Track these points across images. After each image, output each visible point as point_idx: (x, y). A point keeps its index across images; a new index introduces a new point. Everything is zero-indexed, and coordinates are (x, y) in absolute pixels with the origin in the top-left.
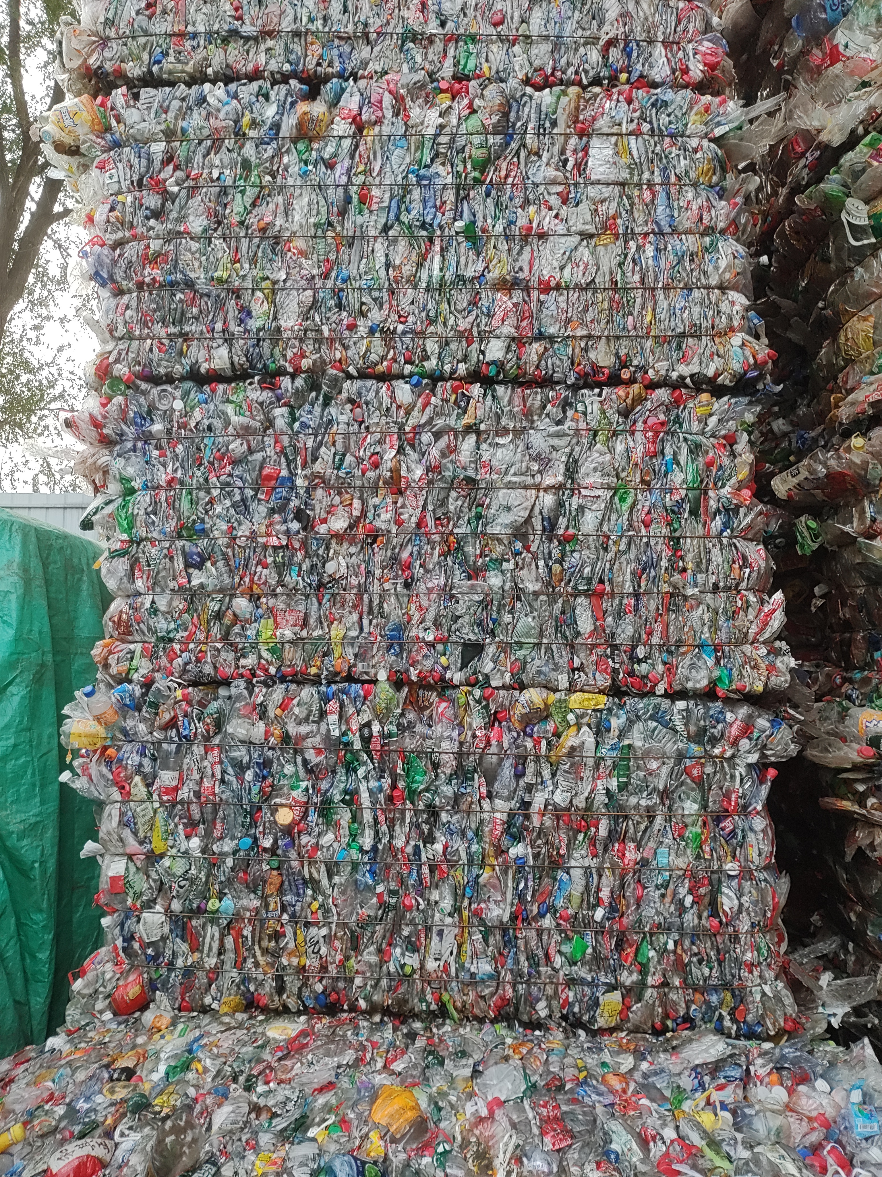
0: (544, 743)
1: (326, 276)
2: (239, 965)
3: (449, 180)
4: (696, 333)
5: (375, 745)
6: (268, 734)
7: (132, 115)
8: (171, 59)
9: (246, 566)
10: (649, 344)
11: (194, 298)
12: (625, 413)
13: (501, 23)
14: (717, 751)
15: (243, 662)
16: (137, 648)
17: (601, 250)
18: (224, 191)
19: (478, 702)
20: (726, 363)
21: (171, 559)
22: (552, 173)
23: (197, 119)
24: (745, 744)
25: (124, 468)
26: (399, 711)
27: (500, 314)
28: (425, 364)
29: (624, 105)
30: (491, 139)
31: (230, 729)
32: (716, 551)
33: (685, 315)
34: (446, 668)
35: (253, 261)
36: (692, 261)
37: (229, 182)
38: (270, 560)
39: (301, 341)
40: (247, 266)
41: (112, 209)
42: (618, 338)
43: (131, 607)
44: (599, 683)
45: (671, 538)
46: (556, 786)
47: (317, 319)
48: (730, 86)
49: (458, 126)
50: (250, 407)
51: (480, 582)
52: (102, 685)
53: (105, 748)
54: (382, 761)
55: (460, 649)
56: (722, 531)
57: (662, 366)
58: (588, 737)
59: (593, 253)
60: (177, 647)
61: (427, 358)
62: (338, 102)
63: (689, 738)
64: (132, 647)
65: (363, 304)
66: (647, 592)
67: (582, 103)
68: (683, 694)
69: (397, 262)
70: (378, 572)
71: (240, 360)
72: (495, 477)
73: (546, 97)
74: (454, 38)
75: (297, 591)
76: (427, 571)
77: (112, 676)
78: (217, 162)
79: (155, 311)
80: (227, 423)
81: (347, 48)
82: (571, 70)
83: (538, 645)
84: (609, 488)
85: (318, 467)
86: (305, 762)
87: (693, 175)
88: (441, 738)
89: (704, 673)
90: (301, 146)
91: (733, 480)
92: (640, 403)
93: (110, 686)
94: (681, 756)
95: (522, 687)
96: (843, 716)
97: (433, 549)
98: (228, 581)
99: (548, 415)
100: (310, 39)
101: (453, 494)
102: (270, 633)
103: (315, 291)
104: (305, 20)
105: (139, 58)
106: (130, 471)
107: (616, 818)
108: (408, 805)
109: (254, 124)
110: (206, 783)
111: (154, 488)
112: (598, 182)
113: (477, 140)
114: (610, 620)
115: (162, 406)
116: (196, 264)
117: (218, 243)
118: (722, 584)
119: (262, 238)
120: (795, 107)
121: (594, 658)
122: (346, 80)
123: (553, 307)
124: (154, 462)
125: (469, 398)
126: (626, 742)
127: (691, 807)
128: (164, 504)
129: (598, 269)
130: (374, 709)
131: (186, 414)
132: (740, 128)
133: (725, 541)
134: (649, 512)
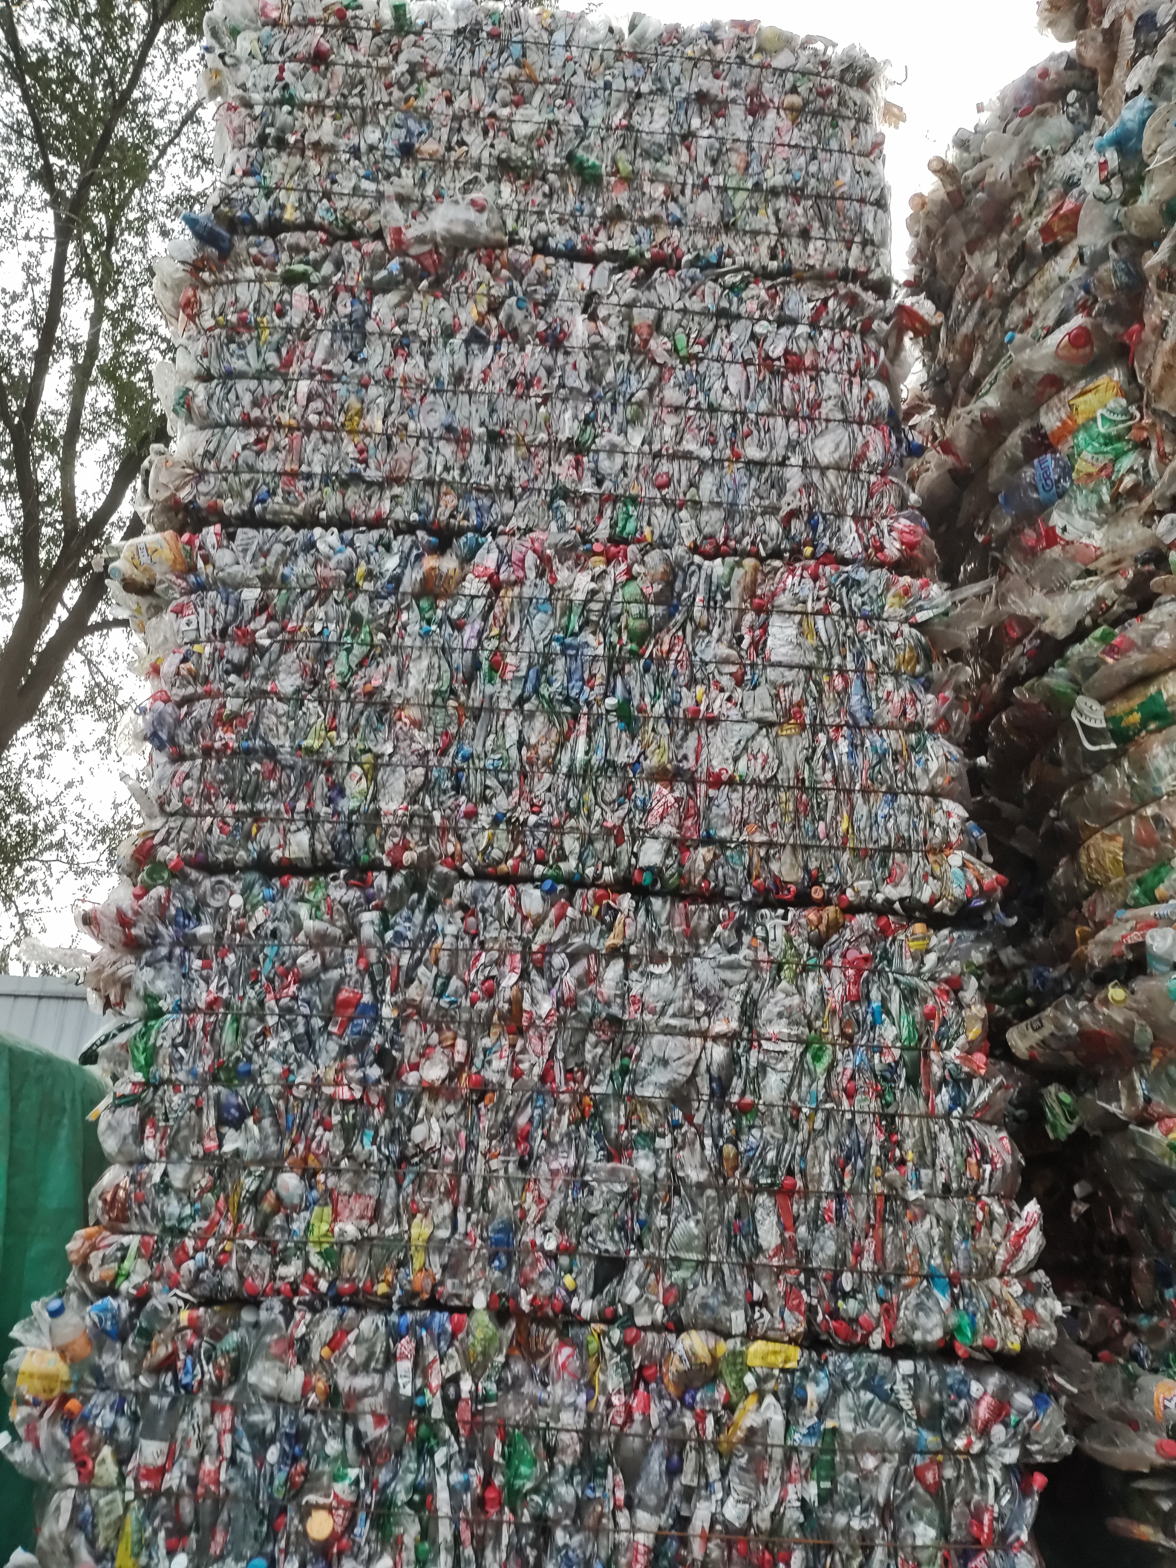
0: (710, 1421)
1: (444, 752)
3: (600, 651)
4: (904, 846)
5: (464, 1413)
6: (307, 1387)
7: (223, 557)
8: (279, 499)
9: (302, 1127)
10: (846, 857)
11: (273, 771)
12: (818, 943)
13: (667, 485)
14: (960, 1443)
15: (282, 1271)
16: (132, 1241)
17: (783, 742)
18: (326, 648)
19: (616, 1349)
20: (944, 887)
21: (199, 1112)
22: (724, 650)
23: (302, 566)
24: (998, 1432)
25: (153, 982)
26: (501, 1359)
27: (658, 810)
28: (562, 865)
29: (808, 582)
30: (652, 610)
31: (252, 1377)
32: (944, 1138)
33: (890, 825)
34: (572, 1293)
35: (353, 730)
36: (895, 761)
37: (333, 637)
38: (335, 1119)
39: (405, 828)
40: (345, 735)
41: (185, 660)
42: (806, 847)
43: (133, 1180)
44: (790, 1327)
45: (883, 1116)
46: (727, 1491)
47: (428, 803)
48: (931, 565)
49: (613, 593)
50: (330, 910)
51: (624, 1166)
52: (73, 1298)
53: (65, 1398)
54: (471, 1439)
55: (592, 1264)
56: (951, 1110)
57: (864, 886)
58: (773, 1412)
59: (774, 744)
60: (190, 1243)
61: (564, 857)
62: (473, 556)
63: (919, 1422)
64: (125, 1240)
65: (487, 787)
66: (854, 1192)
67: (760, 577)
68: (907, 1350)
69: (533, 741)
70: (483, 1144)
71: (324, 848)
72: (648, 1017)
73: (718, 568)
74: (614, 499)
75: (369, 1165)
76: (551, 1145)
77: (90, 1285)
78: (321, 615)
79: (222, 782)
80: (298, 927)
81: (486, 502)
82: (747, 540)
83: (702, 1265)
84: (799, 1040)
85: (413, 992)
86: (358, 1436)
87: (892, 663)
88: (560, 1407)
89: (936, 1318)
90: (424, 603)
91: (962, 1040)
92: (837, 931)
93: (85, 1300)
94: (908, 1449)
95: (680, 1328)
96: (1130, 1387)
97: (561, 1113)
98: (274, 1147)
99: (717, 939)
100: (444, 488)
101: (592, 1038)
102: (325, 1227)
103: (428, 769)
104: (439, 469)
105: (240, 495)
106: (160, 986)
107: (815, 1549)
108: (507, 1515)
109: (370, 575)
110: (208, 1465)
111: (189, 1011)
112: (779, 664)
113: (635, 609)
114: (802, 1230)
115: (215, 902)
116: (282, 729)
117: (312, 706)
118: (954, 1185)
119: (367, 704)
120: (1009, 590)
121: (781, 1288)
122: (484, 535)
123: (725, 805)
124: (194, 974)
125: (616, 912)
126: (829, 1424)
127: (925, 1533)
128: (199, 1034)
129: (780, 763)
130: (465, 1355)
131: (246, 913)
132: (946, 614)
133: (955, 1123)
134: (852, 1078)
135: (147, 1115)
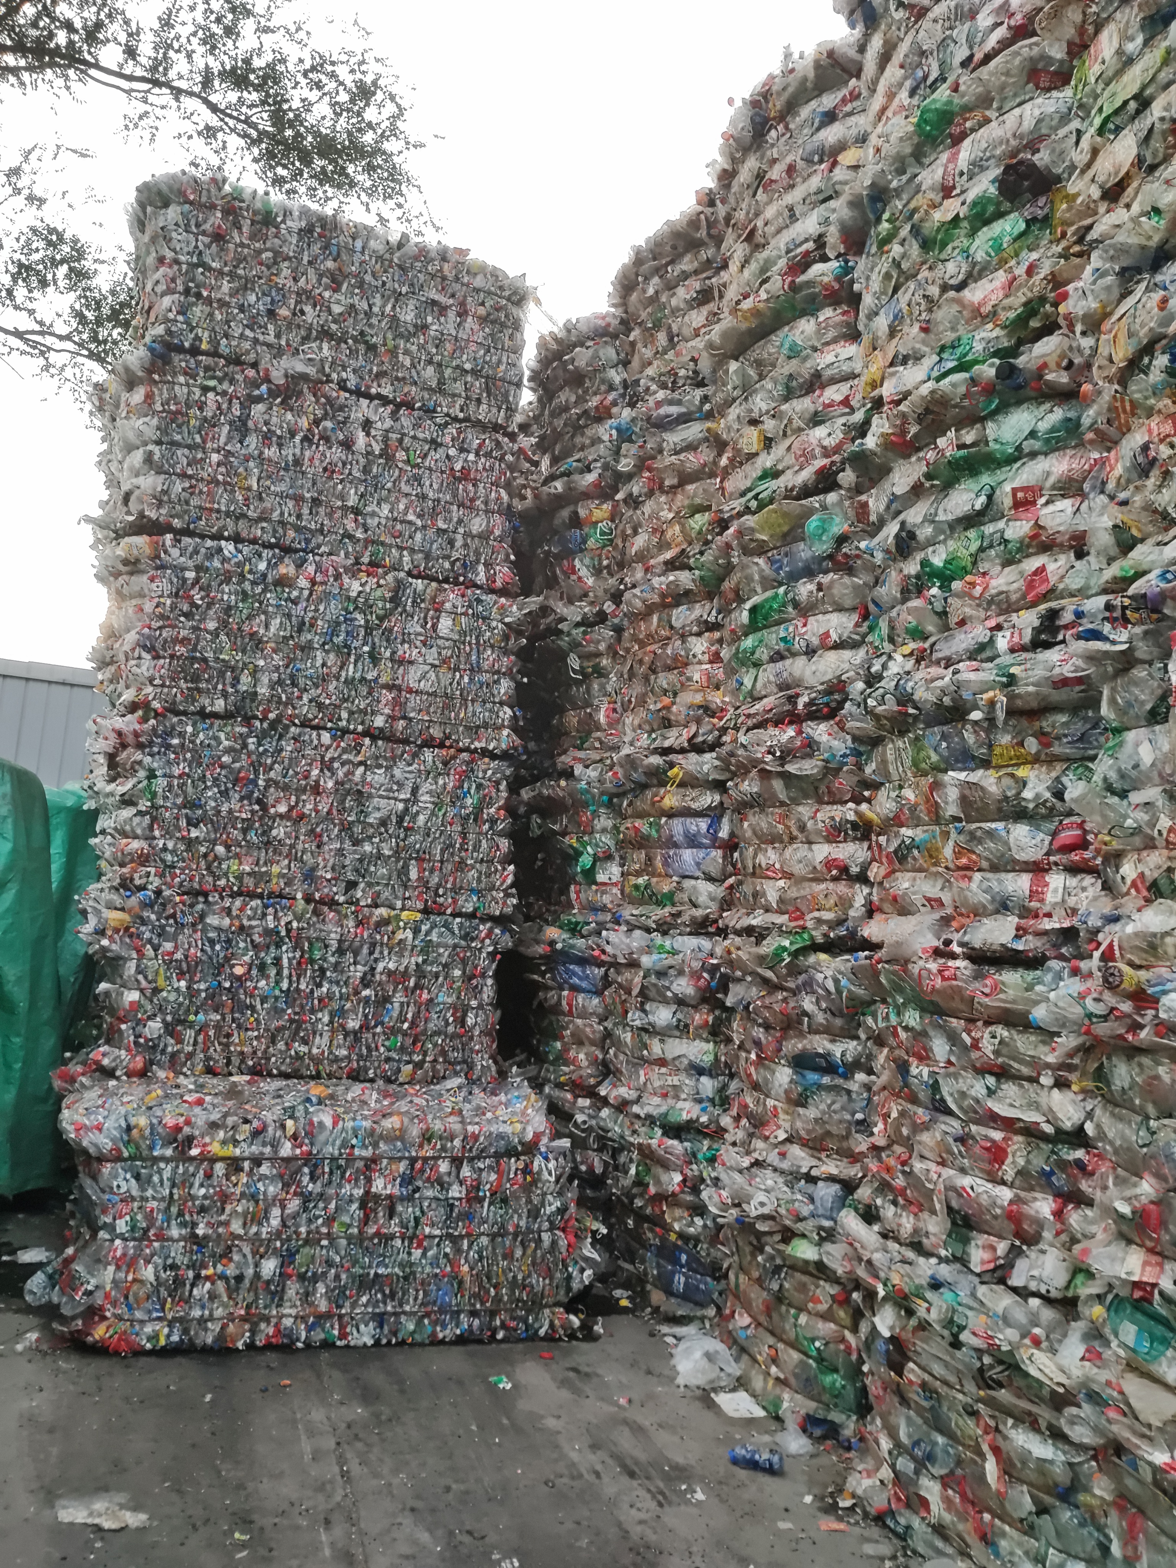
0: (386, 937)
1: (287, 666)
2: (205, 1050)
3: (362, 623)
4: (486, 726)
6: (231, 925)
7: (174, 552)
8: (203, 522)
9: (225, 828)
10: (461, 729)
11: (206, 669)
12: (445, 763)
13: (399, 537)
14: (473, 945)
15: (218, 883)
16: (152, 870)
17: (441, 675)
18: (230, 608)
19: (352, 913)
20: (499, 744)
21: (178, 820)
22: (419, 628)
23: (216, 562)
24: (487, 941)
25: (152, 762)
26: (308, 916)
27: (384, 702)
28: (340, 723)
29: (460, 597)
30: (388, 604)
31: (208, 921)
32: (484, 841)
33: (481, 716)
34: (336, 894)
35: (244, 652)
36: (487, 687)
37: (233, 603)
38: (239, 826)
39: (269, 702)
40: (240, 654)
41: (157, 606)
42: (445, 723)
43: (150, 846)
44: (418, 906)
45: (462, 833)
46: (390, 959)
47: (279, 690)
48: (514, 593)
49: (370, 594)
50: (234, 736)
51: (359, 848)
53: (129, 928)
54: (296, 942)
55: (344, 884)
56: (488, 831)
57: (467, 741)
58: (409, 934)
59: (437, 676)
60: (177, 871)
61: (340, 720)
62: (303, 566)
63: (460, 938)
64: (149, 869)
65: (307, 685)
66: (447, 860)
67: (438, 592)
68: (460, 915)
69: (329, 664)
70: (302, 838)
71: (231, 707)
72: (373, 791)
73: (419, 584)
74: (372, 542)
75: (253, 844)
76: (330, 839)
78: (227, 590)
79: (180, 672)
80: (220, 743)
81: (309, 536)
82: (434, 571)
83: (387, 885)
84: (433, 803)
85: (272, 774)
86: (252, 941)
87: (492, 641)
88: (330, 932)
89: (471, 904)
90: (278, 589)
91: (497, 805)
92: (454, 759)
94: (455, 946)
95: (376, 906)
96: (540, 930)
97: (335, 827)
98: (213, 836)
99: (404, 760)
100: (288, 526)
101: (349, 798)
102: (236, 867)
103: (280, 674)
104: (286, 515)
105: (182, 517)
106: (155, 765)
107: (419, 977)
108: (309, 967)
109: (250, 572)
110: (192, 951)
111: (170, 777)
112: (443, 638)
113: (379, 603)
114: (427, 873)
115: (180, 729)
116: (209, 648)
117: (223, 638)
118: (485, 859)
119: (250, 639)
121: (416, 893)
122: (308, 554)
123: (413, 702)
124: (171, 761)
125: (362, 745)
126: (429, 938)
127: (457, 973)
128: (176, 787)
129: (439, 685)
130: (294, 914)
131: (194, 735)
133: (489, 836)
134: (453, 818)
135: (154, 819)
